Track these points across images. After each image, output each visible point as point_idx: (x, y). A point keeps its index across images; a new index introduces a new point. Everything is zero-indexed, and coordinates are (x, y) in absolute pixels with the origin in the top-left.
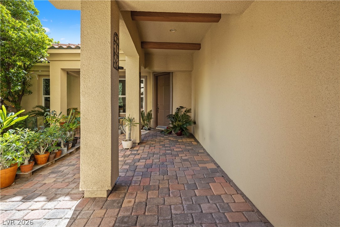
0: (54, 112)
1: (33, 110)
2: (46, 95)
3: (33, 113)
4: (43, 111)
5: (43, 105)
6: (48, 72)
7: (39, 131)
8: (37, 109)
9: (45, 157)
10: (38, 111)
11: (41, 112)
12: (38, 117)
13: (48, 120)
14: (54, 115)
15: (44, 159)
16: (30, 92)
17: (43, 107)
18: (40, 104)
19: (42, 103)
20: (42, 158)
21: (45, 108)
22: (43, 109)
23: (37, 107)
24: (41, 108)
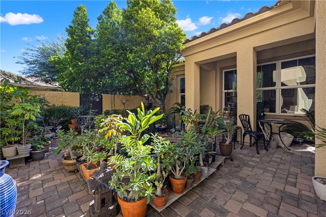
0: (190, 111)
1: (173, 106)
2: (182, 93)
3: (173, 109)
4: (180, 108)
5: (180, 102)
6: (184, 71)
7: (175, 133)
8: (175, 106)
9: (181, 184)
10: (176, 108)
11: (178, 109)
12: (176, 114)
13: (184, 121)
14: (190, 115)
15: (180, 186)
16: (172, 91)
17: (180, 104)
18: (178, 102)
19: (179, 101)
20: (178, 185)
21: (181, 105)
22: (179, 106)
23: (176, 104)
24: (179, 105)
